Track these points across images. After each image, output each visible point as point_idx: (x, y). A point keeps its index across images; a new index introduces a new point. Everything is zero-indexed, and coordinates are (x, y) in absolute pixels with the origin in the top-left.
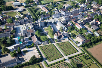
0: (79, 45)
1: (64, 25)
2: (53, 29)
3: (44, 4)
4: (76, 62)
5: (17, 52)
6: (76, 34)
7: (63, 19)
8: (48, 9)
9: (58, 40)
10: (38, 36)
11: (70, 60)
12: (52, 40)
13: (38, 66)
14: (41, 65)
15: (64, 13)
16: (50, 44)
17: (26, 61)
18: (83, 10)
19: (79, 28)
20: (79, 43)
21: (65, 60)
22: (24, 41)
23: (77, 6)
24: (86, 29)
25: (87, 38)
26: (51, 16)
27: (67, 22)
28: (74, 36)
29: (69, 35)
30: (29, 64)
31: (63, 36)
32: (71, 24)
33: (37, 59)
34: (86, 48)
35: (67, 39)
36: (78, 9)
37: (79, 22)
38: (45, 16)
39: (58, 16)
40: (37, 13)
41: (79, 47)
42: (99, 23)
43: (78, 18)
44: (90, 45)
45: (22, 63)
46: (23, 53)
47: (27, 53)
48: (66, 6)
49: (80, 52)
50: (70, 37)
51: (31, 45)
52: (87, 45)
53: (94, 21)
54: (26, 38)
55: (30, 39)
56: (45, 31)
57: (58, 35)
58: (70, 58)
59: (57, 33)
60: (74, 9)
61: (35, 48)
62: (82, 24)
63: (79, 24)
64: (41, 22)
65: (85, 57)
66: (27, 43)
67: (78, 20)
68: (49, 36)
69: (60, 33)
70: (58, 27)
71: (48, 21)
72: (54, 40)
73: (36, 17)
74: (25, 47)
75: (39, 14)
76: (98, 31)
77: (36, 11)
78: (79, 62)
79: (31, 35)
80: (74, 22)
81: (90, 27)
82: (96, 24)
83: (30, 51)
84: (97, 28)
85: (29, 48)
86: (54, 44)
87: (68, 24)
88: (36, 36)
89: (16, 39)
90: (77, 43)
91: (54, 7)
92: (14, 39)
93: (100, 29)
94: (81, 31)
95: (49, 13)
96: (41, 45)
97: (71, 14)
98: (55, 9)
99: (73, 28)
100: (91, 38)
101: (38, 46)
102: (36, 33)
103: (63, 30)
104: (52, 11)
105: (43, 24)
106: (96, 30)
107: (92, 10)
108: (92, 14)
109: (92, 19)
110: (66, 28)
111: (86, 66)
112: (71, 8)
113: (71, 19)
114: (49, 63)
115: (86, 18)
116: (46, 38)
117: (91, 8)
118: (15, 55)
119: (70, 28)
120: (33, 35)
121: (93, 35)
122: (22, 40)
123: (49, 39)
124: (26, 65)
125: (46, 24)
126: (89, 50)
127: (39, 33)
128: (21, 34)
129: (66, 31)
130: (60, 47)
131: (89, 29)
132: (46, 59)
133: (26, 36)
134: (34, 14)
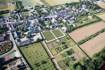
0: (64, 31)
1: (56, 20)
2: (50, 22)
3: (45, 8)
4: (62, 41)
5: (29, 36)
6: (63, 25)
7: (56, 16)
8: (48, 11)
9: (53, 29)
10: (41, 26)
11: (59, 40)
12: (49, 28)
13: (41, 44)
14: (42, 43)
15: (56, 13)
16: (48, 31)
17: (34, 41)
18: (68, 11)
19: (65, 22)
20: (64, 30)
21: (56, 40)
22: (33, 29)
23: (64, 9)
24: (69, 22)
25: (69, 27)
26: (49, 14)
27: (58, 18)
28: (62, 26)
29: (59, 25)
30: (36, 42)
31: (55, 27)
32: (60, 19)
33: (40, 39)
34: (68, 33)
35: (58, 28)
36: (64, 11)
37: (65, 18)
38: (46, 14)
39: (53, 14)
40: (41, 13)
41: (64, 32)
42: (76, 19)
43: (65, 16)
44: (70, 32)
45: (32, 42)
46: (33, 36)
47: (35, 36)
48: (58, 9)
49: (65, 35)
50: (60, 27)
51: (37, 32)
52: (68, 31)
53: (73, 18)
54: (34, 27)
55: (37, 28)
56: (45, 24)
57: (52, 26)
58: (59, 39)
59: (52, 24)
60: (62, 11)
61: (39, 33)
62: (66, 19)
63: (65, 19)
64: (43, 18)
65: (67, 38)
66: (35, 30)
67: (65, 17)
68: (47, 26)
69: (54, 24)
70: (53, 21)
71: (47, 17)
72: (50, 28)
73: (40, 15)
74: (34, 33)
75: (42, 14)
76: (75, 24)
77: (40, 12)
78: (64, 41)
79: (37, 26)
80: (62, 18)
81: (71, 21)
82: (74, 19)
83: (37, 35)
84: (75, 21)
85: (36, 33)
86: (50, 31)
87: (59, 19)
88: (40, 26)
89: (29, 28)
90: (63, 30)
91: (51, 9)
92: (28, 28)
93: (76, 22)
94: (66, 23)
95: (48, 13)
96: (43, 32)
97: (61, 13)
98: (52, 10)
99: (61, 22)
100: (71, 27)
101: (41, 32)
102: (40, 25)
103: (55, 23)
104: (50, 11)
105: (44, 20)
106: (74, 23)
107: (72, 11)
108: (72, 13)
109: (72, 17)
110: (57, 22)
111: (68, 43)
112: (60, 10)
113: (60, 16)
114: (47, 42)
115: (69, 16)
116: (46, 27)
117: (72, 10)
118: (28, 37)
119: (59, 21)
120: (38, 26)
121: (72, 26)
122: (32, 29)
123: (47, 28)
124: (34, 43)
125: (46, 19)
126: (69, 34)
127: (42, 25)
128: (32, 25)
129: (57, 23)
130: (54, 32)
131: (70, 22)
132: (46, 39)
133: (35, 27)
134: (39, 13)
